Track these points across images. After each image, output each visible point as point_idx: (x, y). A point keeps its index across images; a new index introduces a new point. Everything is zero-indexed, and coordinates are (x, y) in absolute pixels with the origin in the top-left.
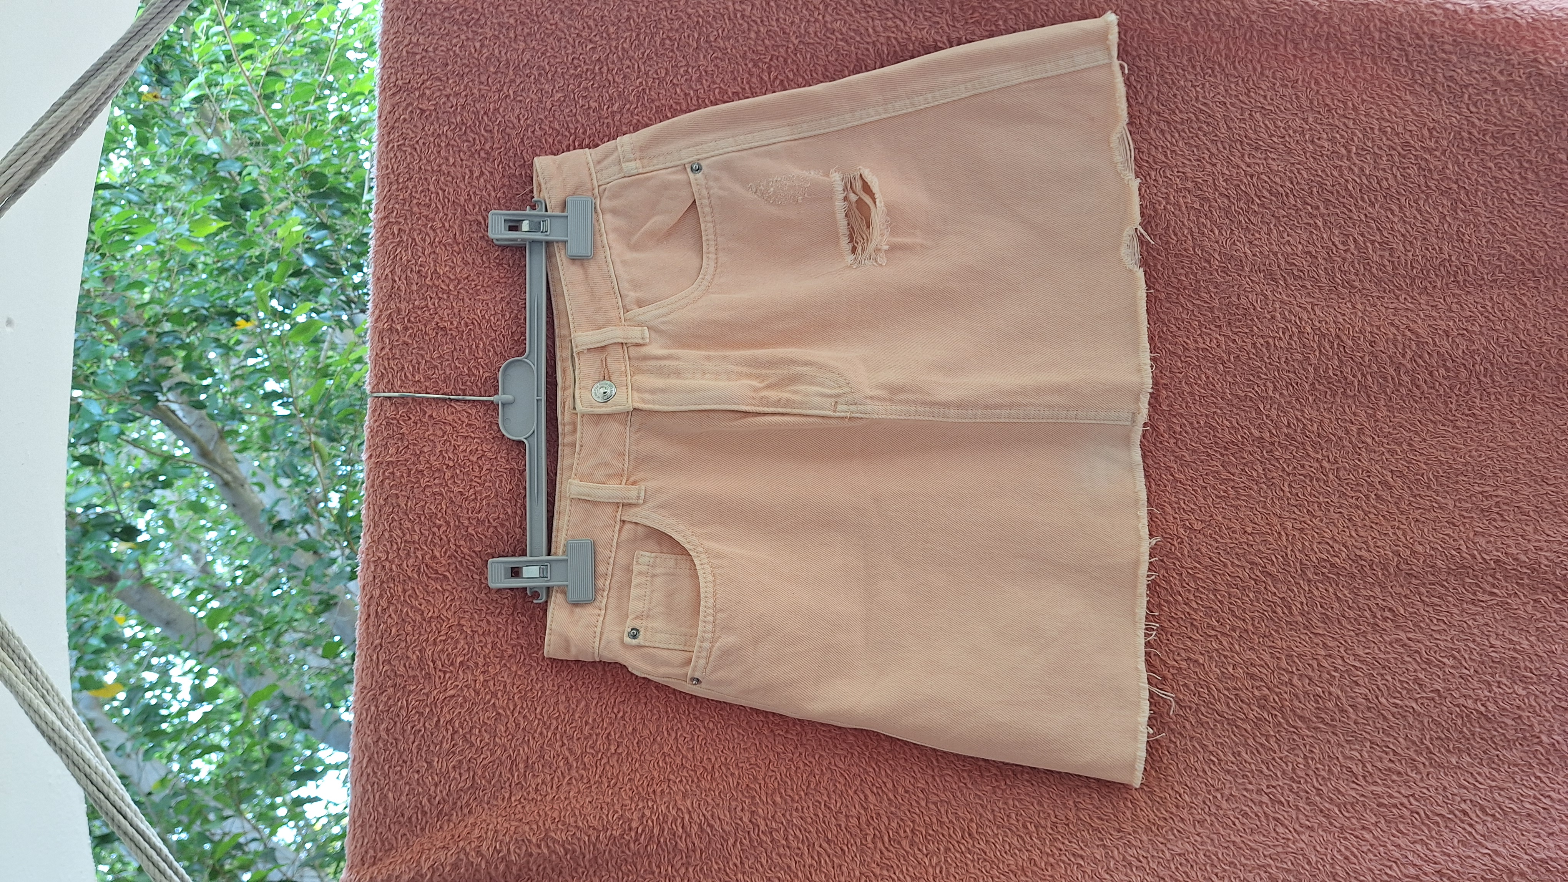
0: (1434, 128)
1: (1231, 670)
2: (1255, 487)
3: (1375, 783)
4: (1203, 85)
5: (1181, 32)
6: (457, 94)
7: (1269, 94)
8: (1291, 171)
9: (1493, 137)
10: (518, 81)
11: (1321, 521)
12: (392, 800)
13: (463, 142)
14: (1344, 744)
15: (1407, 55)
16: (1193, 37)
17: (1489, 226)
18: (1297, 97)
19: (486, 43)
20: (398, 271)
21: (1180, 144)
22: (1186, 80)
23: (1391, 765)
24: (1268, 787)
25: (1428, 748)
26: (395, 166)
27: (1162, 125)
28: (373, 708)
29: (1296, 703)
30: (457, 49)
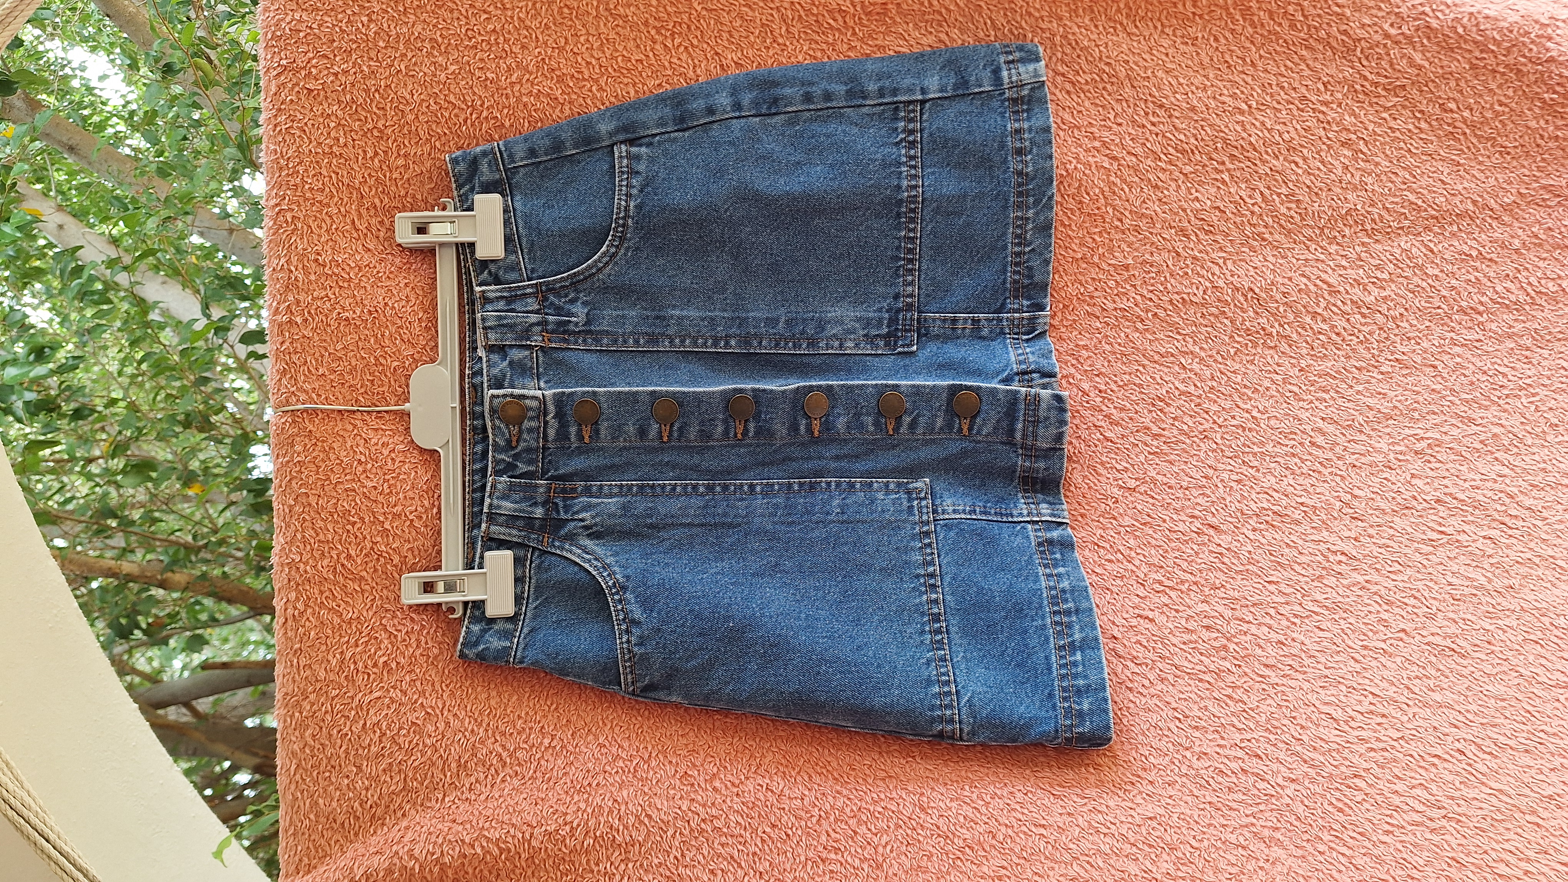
0: (1329, 82)
4: (1106, 44)
6: (346, 72)
8: (1195, 128)
10: (410, 55)
12: (322, 806)
13: (355, 121)
15: (1302, 10)
20: (294, 260)
21: (1087, 103)
22: (1090, 40)
26: (284, 150)
28: (297, 714)
30: (343, 25)
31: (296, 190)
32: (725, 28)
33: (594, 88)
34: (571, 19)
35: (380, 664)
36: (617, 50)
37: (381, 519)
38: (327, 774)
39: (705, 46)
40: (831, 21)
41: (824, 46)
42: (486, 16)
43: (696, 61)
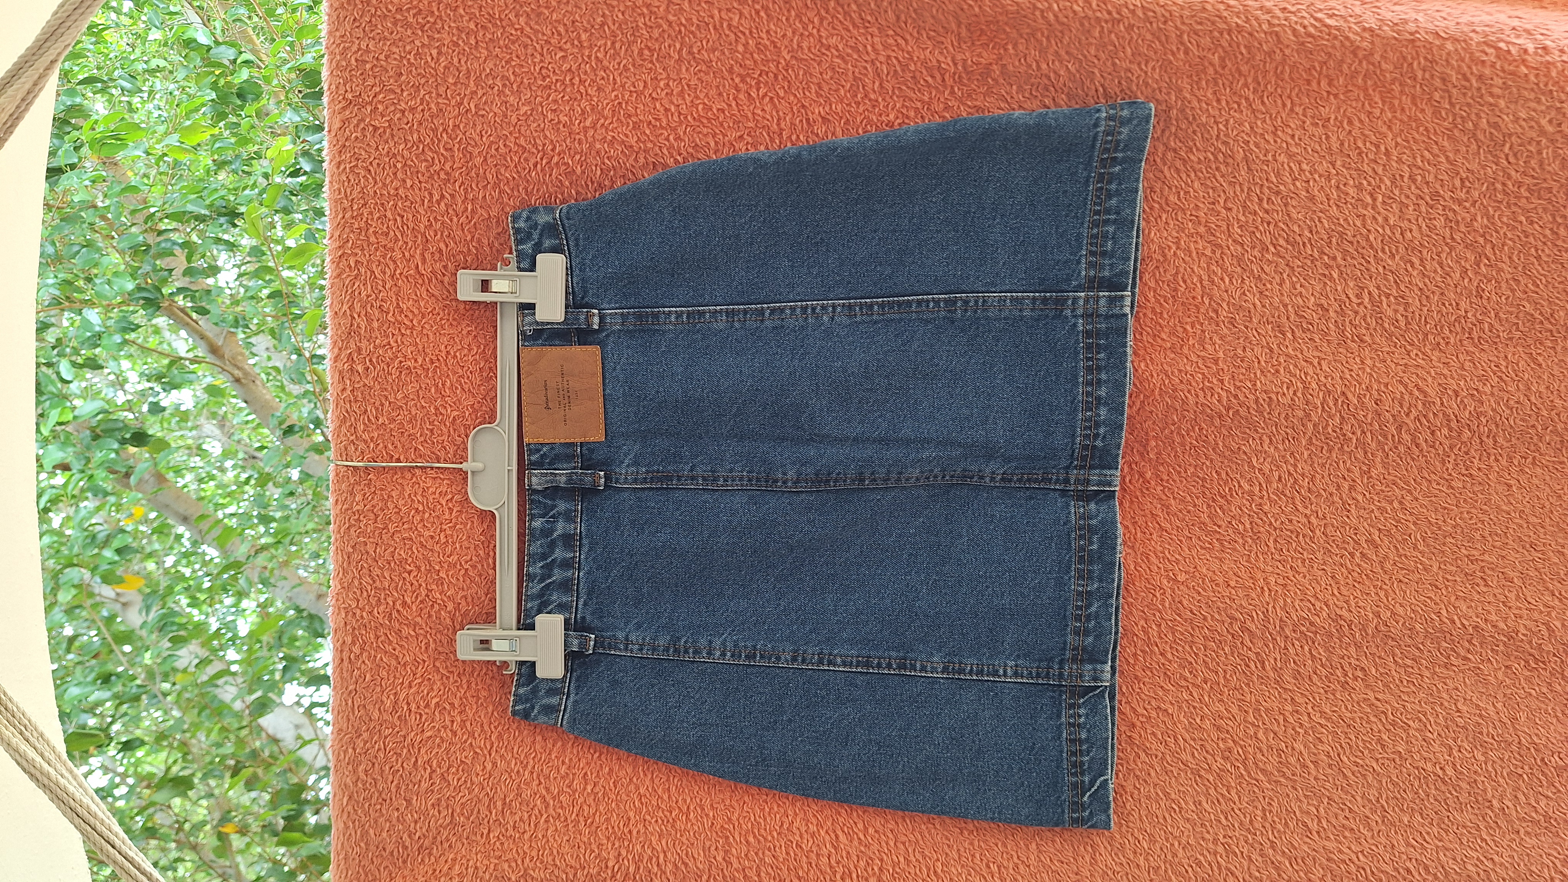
0: (1467, 177)
1: (1198, 721)
2: (1241, 541)
3: (1328, 838)
4: (1227, 121)
5: (1206, 64)
6: (412, 109)
7: (1297, 133)
8: (1312, 219)
9: (1529, 190)
10: (480, 93)
11: (1305, 577)
13: (422, 162)
14: (1303, 799)
15: (1450, 97)
16: (1219, 69)
17: (1512, 282)
18: (1328, 138)
19: (444, 49)
21: (1196, 185)
23: (1344, 822)
24: (1224, 837)
25: (1383, 806)
27: (1178, 164)
29: (1259, 756)
30: (412, 57)
31: (360, 234)
32: (815, 80)
33: (671, 138)
34: (651, 62)
35: (432, 706)
36: (697, 97)
37: (437, 568)
38: (378, 807)
39: (792, 98)
40: (929, 79)
41: (919, 105)
42: (562, 54)
43: (781, 113)
